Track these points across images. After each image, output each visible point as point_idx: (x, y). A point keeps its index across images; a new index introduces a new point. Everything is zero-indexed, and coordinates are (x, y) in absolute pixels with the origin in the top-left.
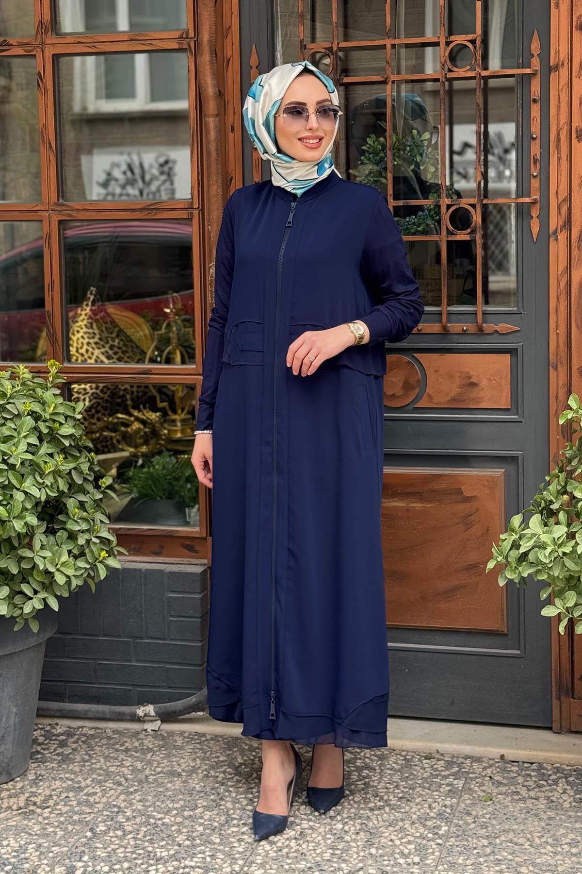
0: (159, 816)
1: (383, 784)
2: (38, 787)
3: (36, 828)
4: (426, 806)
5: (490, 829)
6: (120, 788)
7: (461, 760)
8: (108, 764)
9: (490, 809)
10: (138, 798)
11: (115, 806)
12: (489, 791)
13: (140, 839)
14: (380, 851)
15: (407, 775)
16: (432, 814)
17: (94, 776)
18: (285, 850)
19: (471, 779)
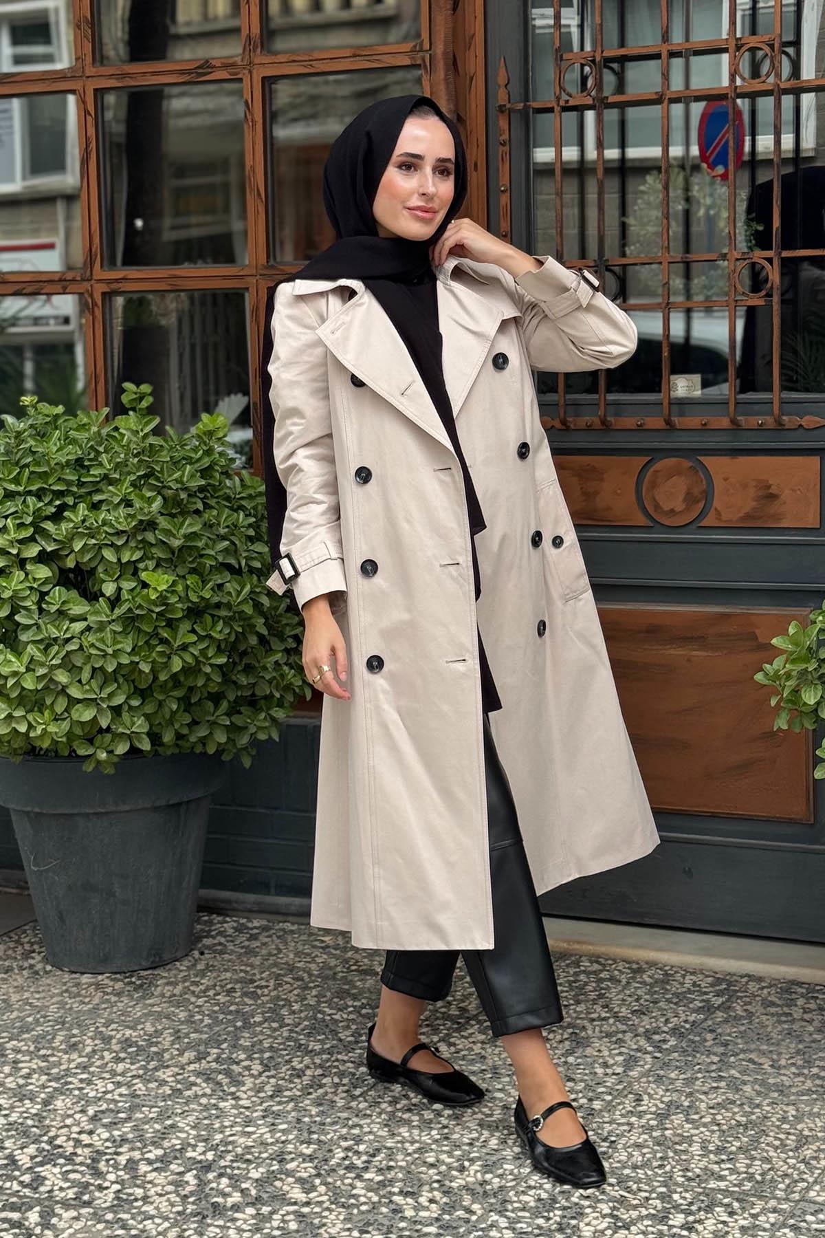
0: (331, 1012)
1: (620, 997)
2: (203, 976)
3: (182, 1015)
4: (663, 1020)
5: (730, 1047)
6: (299, 983)
7: (735, 978)
8: (298, 959)
9: (743, 1028)
10: (314, 992)
11: (283, 1000)
12: (754, 1010)
13: (296, 1032)
14: (579, 1060)
15: (657, 989)
16: (665, 1029)
17: (274, 970)
18: (463, 1053)
19: (738, 998)
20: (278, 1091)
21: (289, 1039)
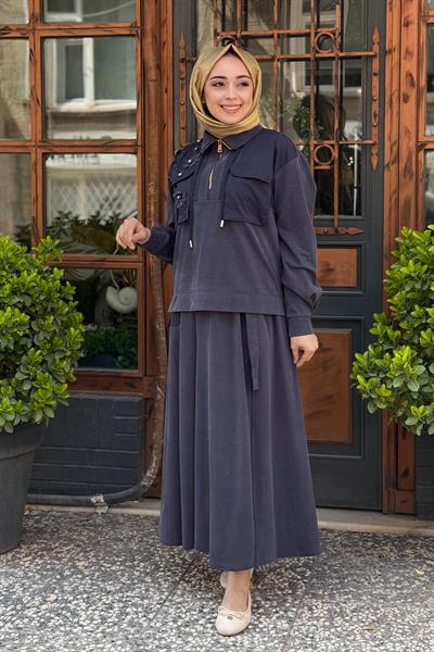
0: (108, 565)
5: (340, 573)
8: (71, 534)
9: (340, 561)
10: (92, 554)
12: (339, 550)
13: (95, 580)
16: (300, 564)
17: (61, 541)
19: (327, 543)
20: (104, 619)
21: (93, 584)
